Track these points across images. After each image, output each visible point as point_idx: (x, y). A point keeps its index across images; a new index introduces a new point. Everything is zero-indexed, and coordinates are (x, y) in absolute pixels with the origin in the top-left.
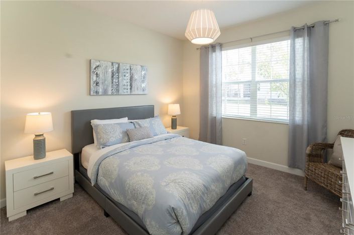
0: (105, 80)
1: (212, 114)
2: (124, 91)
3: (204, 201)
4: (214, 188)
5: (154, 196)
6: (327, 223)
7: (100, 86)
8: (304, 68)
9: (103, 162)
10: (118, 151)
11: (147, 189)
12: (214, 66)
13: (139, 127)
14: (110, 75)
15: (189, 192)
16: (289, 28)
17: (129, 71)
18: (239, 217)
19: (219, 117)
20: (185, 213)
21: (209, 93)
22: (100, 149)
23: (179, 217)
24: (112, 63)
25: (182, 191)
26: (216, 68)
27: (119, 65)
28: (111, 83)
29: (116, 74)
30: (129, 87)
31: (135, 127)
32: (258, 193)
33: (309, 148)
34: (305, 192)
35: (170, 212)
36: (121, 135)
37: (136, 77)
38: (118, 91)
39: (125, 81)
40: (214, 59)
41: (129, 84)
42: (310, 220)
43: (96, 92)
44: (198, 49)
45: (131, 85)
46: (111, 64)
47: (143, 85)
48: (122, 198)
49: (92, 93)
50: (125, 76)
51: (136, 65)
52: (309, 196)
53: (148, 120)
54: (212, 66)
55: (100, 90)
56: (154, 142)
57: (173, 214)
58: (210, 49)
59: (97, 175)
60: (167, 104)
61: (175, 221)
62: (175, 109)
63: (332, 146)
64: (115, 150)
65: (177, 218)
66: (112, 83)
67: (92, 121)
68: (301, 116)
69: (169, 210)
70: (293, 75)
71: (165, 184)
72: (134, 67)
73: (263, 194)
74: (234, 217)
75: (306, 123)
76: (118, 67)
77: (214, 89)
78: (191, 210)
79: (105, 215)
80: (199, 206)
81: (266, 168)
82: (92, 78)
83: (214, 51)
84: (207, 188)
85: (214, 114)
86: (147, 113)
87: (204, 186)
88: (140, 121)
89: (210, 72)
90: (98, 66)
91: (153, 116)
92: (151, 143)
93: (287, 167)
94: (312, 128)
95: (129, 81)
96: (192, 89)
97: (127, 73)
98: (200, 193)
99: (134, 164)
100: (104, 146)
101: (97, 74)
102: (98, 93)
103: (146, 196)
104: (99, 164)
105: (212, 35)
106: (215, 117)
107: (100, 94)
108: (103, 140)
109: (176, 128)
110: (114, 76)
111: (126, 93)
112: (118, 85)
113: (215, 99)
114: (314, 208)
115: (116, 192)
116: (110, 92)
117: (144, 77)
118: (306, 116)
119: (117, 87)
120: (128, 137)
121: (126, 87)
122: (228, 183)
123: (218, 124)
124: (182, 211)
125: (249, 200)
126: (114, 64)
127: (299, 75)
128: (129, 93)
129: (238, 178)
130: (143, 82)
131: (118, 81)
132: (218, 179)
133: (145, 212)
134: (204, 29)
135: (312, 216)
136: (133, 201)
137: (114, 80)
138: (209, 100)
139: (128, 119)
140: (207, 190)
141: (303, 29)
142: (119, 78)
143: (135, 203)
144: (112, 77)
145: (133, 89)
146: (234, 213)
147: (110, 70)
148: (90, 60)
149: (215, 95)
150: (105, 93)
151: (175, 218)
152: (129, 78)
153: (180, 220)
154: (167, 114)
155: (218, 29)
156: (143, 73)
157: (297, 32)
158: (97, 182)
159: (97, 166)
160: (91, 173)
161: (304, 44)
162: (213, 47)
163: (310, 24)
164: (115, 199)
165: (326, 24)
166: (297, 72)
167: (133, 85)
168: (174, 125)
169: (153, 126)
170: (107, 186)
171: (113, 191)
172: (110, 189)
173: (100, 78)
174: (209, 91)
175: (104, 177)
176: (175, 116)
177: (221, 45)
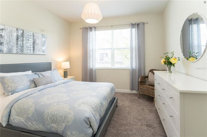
0: (10, 42)
1: (90, 67)
2: (28, 51)
3: (101, 112)
4: (104, 103)
5: (73, 114)
6: (150, 109)
7: (5, 46)
8: (136, 42)
9: (16, 104)
10: (29, 94)
11: (66, 112)
12: (91, 39)
13: (42, 77)
14: (15, 38)
15: (94, 107)
16: (130, 23)
17: (32, 37)
18: (115, 118)
19: (94, 68)
21: (88, 55)
22: (9, 95)
23: (92, 123)
24: (17, 29)
25: (91, 108)
27: (23, 31)
29: (21, 37)
30: (32, 49)
31: (39, 77)
32: (121, 105)
33: (140, 79)
34: (139, 99)
36: (29, 83)
37: (38, 41)
38: (22, 51)
39: (28, 44)
40: (91, 36)
41: (32, 46)
42: (144, 110)
43: (1, 51)
44: (81, 29)
45: (34, 47)
46: (16, 29)
47: (43, 48)
48: (41, 126)
50: (29, 40)
51: (38, 34)
52: (141, 101)
53: (49, 72)
55: (5, 49)
56: (56, 85)
58: (89, 29)
59: (10, 116)
60: (61, 62)
61: (89, 126)
62: (66, 65)
63: (147, 77)
64: (26, 93)
65: (90, 124)
66: (17, 44)
68: (135, 65)
69: (86, 119)
70: (131, 45)
71: (78, 105)
72: (36, 35)
73: (122, 104)
74: (113, 118)
75: (137, 68)
76: (23, 34)
77: (91, 53)
80: (99, 115)
81: (120, 93)
83: (91, 30)
84: (101, 104)
85: (91, 68)
86: (48, 67)
88: (43, 73)
89: (88, 43)
90: (3, 29)
91: (51, 70)
92: (54, 86)
93: (130, 90)
94: (140, 70)
95: (32, 44)
96: (77, 53)
97: (31, 38)
98: (99, 107)
99: (48, 99)
100: (13, 92)
102: (3, 51)
103: (65, 116)
106: (92, 69)
107: (5, 52)
108: (12, 88)
109: (67, 77)
110: (19, 39)
111: (30, 53)
112: (23, 46)
113: (91, 58)
114: (144, 105)
115: (34, 123)
116: (15, 51)
117: (44, 43)
118: (137, 66)
119: (21, 48)
120: (35, 83)
121: (29, 48)
123: (93, 73)
124: (93, 119)
125: (117, 109)
126: (19, 30)
127: (134, 46)
128: (32, 53)
130: (43, 46)
131: (23, 43)
132: (105, 98)
133: (65, 128)
135: (144, 108)
136: (52, 124)
137: (19, 42)
138: (88, 59)
139: (32, 72)
141: (135, 24)
142: (23, 41)
143: (55, 125)
144: (17, 39)
145: (35, 50)
146: (112, 116)
147: (15, 34)
149: (92, 56)
150: (10, 52)
151: (89, 124)
152: (32, 42)
154: (60, 68)
156: (43, 39)
157: (133, 25)
158: (8, 122)
159: (9, 109)
160: (2, 116)
161: (136, 32)
162: (91, 28)
163: (138, 22)
164: (32, 129)
165: (144, 24)
166: (133, 44)
167: (36, 47)
168: (65, 75)
169: (54, 75)
170: (21, 122)
171: (30, 123)
172: (27, 123)
173: (4, 39)
174: (88, 54)
175: (18, 116)
176: (66, 69)
177: (95, 28)
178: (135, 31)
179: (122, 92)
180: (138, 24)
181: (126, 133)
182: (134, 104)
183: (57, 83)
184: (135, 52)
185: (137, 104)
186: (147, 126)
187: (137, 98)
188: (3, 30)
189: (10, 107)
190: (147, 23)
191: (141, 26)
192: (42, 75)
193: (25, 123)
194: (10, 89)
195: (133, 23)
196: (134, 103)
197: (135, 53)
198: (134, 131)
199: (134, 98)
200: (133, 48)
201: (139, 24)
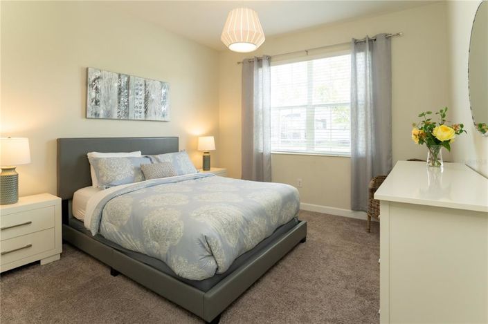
0: (109, 98)
1: (257, 150)
2: (136, 115)
3: (245, 237)
4: (257, 223)
5: (182, 227)
7: (101, 106)
9: (108, 204)
10: (130, 190)
11: (173, 222)
12: (260, 87)
13: (158, 163)
14: (116, 91)
15: (225, 223)
16: (351, 40)
17: (143, 87)
18: (289, 263)
19: (267, 152)
20: (220, 244)
21: (254, 122)
22: (103, 189)
24: (119, 75)
25: (218, 222)
26: (262, 89)
27: (129, 78)
28: (117, 102)
29: (125, 89)
30: (143, 110)
31: (152, 163)
32: (314, 240)
33: (372, 183)
34: (368, 235)
35: (202, 241)
36: (133, 172)
37: (153, 96)
38: (127, 114)
39: (137, 101)
40: (260, 77)
41: (143, 106)
43: (96, 114)
44: (239, 63)
45: (146, 107)
46: (117, 76)
47: (163, 109)
48: (138, 242)
49: (89, 115)
50: (137, 94)
51: (154, 80)
53: (170, 155)
54: (258, 86)
55: (102, 112)
56: (179, 181)
57: (206, 245)
58: (255, 63)
59: (100, 221)
60: (197, 137)
61: (208, 254)
62: (208, 143)
64: (126, 188)
65: (211, 250)
66: (119, 103)
67: (89, 154)
68: (364, 146)
69: (201, 239)
70: (354, 96)
71: (195, 215)
72: (150, 83)
73: (320, 239)
75: (370, 154)
76: (128, 83)
77: (261, 116)
78: (228, 242)
79: (112, 274)
80: (237, 241)
82: (91, 95)
83: (260, 66)
84: (247, 221)
85: (261, 150)
86: (171, 146)
87: (245, 218)
88: (159, 156)
89: (255, 94)
90: (99, 78)
91: (178, 151)
92: (175, 182)
93: (350, 211)
95: (143, 101)
96: (232, 117)
97: (141, 90)
98: (239, 225)
99: (154, 200)
100: (109, 185)
101: (96, 89)
102: (99, 116)
103: (171, 230)
104: (102, 206)
105: (254, 40)
106: (262, 153)
107: (101, 116)
108: (107, 178)
109: (209, 170)
110: (122, 94)
111: (139, 119)
112: (127, 106)
113: (261, 129)
115: (129, 236)
116: (115, 116)
117: (165, 98)
118: (370, 145)
119: (126, 109)
120: (142, 174)
121: (138, 109)
122: (275, 222)
123: (265, 162)
124: (217, 242)
125: (302, 246)
126: (122, 77)
127: (361, 97)
128: (143, 118)
129: (288, 219)
130: (163, 103)
131: (128, 100)
132: (261, 213)
133: (170, 250)
134: (245, 32)
136: (154, 242)
137: (122, 99)
138: (254, 130)
139: (142, 154)
140: (248, 224)
141: (365, 42)
142: (128, 96)
143: (157, 243)
144: (119, 94)
145: (149, 112)
146: (283, 258)
147: (116, 85)
148: (87, 69)
149: (261, 124)
150: (108, 116)
151: (209, 250)
152: (143, 97)
153: (214, 252)
154: (196, 150)
155: (262, 33)
156: (163, 91)
157: (358, 45)
158: (99, 230)
159: (100, 210)
160: (92, 220)
161: (366, 60)
162: (259, 61)
163: (371, 36)
164: (128, 247)
165: (388, 37)
166: (359, 93)
167: (149, 107)
168: (206, 164)
169: (178, 161)
170: (115, 232)
171: (124, 236)
172: (121, 235)
173: (101, 95)
174: (254, 118)
175: (110, 222)
176: (208, 153)
177: (269, 59)
178: (363, 59)
179: (330, 213)
180: (372, 41)
181: (299, 295)
182: (350, 242)
183: (181, 177)
184: (363, 113)
185: (356, 244)
186: (358, 291)
187: (364, 232)
188: (99, 80)
189: (102, 207)
190: (398, 35)
191: (381, 43)
192: (158, 160)
193: (118, 234)
194: (104, 179)
195: (360, 37)
196: (349, 240)
197: (364, 116)
198: (321, 295)
199: (356, 230)
200: (359, 103)
201: (375, 40)
